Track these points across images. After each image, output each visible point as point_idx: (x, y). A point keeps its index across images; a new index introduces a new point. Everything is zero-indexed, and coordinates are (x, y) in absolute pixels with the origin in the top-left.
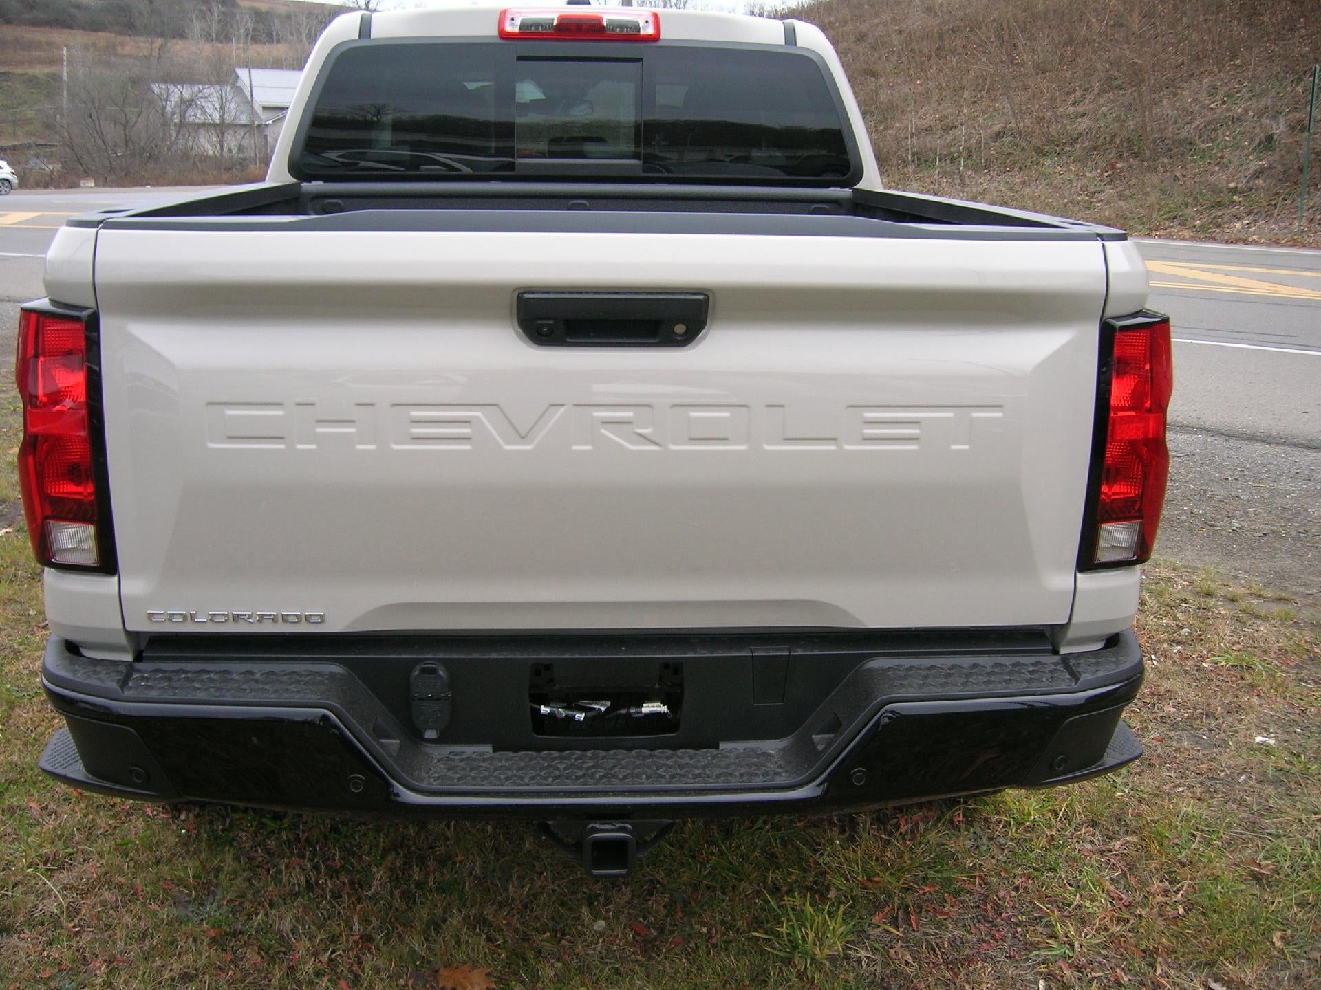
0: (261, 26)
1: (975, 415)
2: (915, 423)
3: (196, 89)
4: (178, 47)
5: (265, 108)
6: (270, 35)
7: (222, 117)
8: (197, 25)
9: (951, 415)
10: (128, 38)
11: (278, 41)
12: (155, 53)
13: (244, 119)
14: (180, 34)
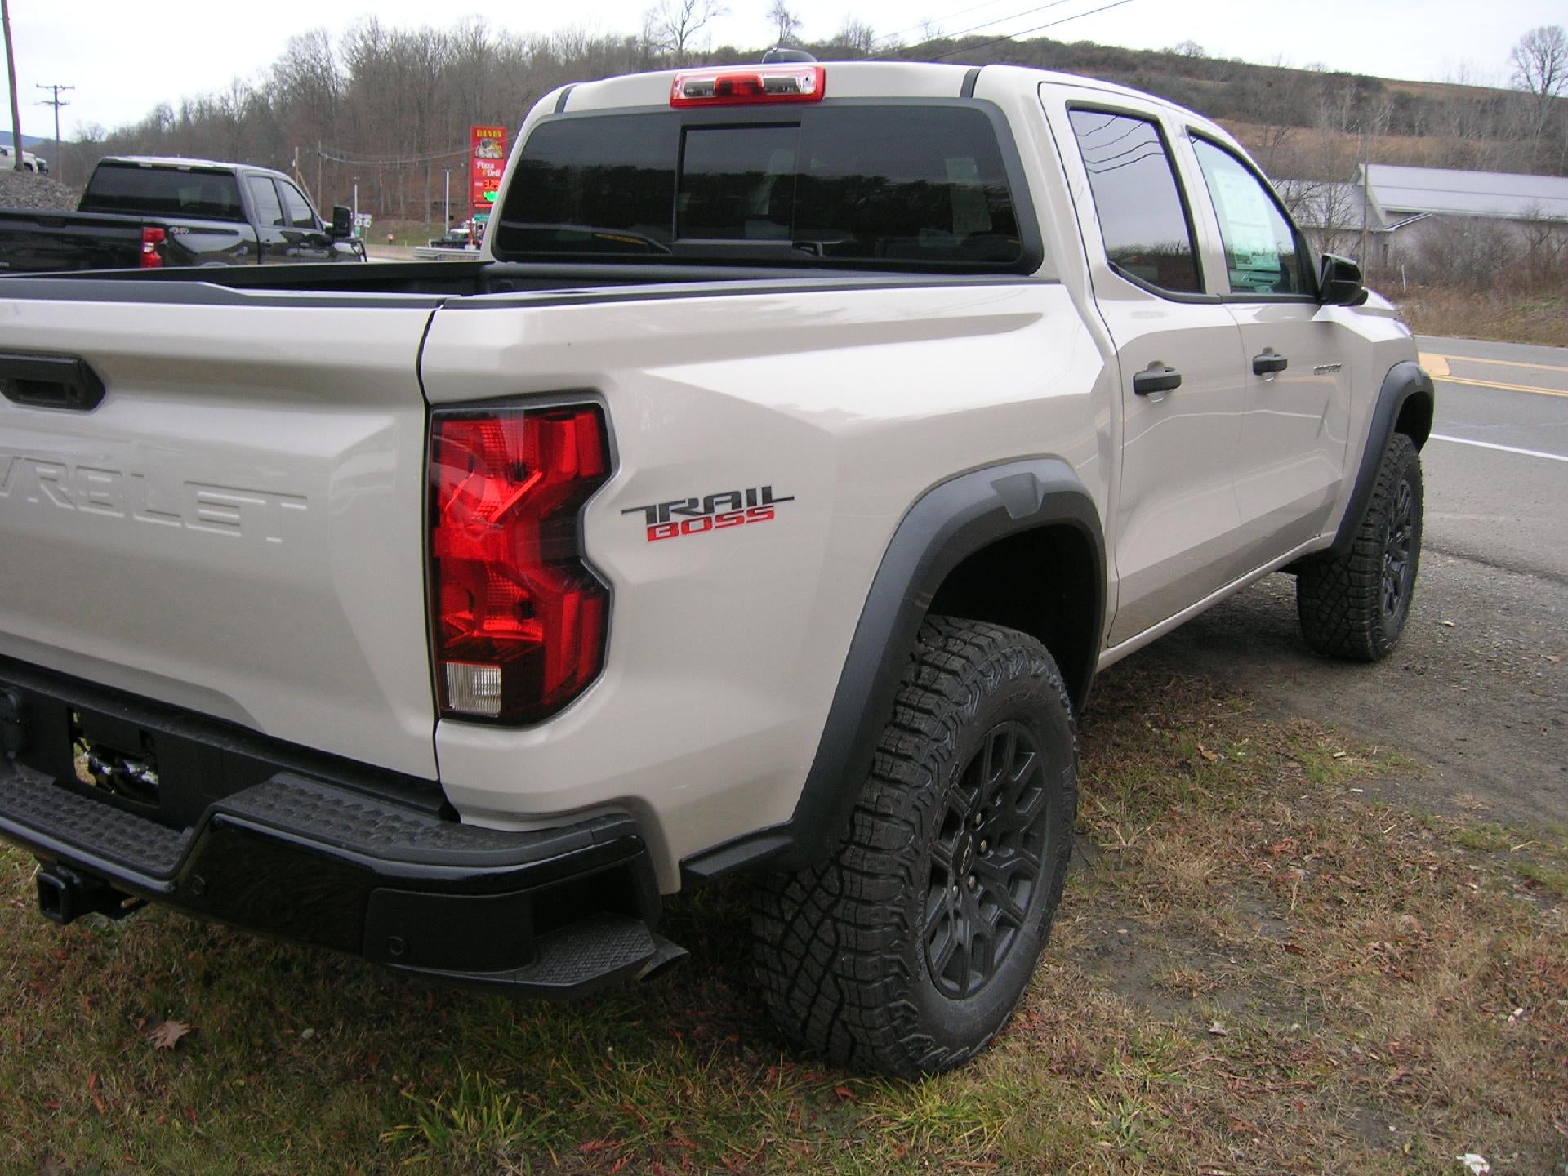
0: (1402, 114)
1: (284, 505)
2: (234, 507)
3: (1305, 185)
4: (1299, 137)
5: (1390, 213)
6: (1411, 126)
7: (1329, 220)
8: (1324, 113)
9: (262, 502)
10: (1249, 126)
11: (1421, 134)
12: (1270, 144)
13: (1356, 224)
14: (1302, 122)
